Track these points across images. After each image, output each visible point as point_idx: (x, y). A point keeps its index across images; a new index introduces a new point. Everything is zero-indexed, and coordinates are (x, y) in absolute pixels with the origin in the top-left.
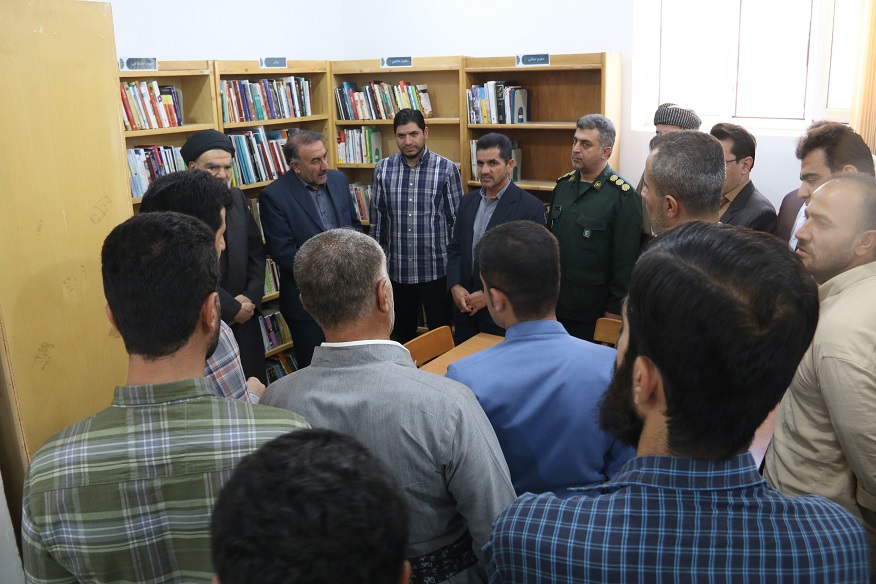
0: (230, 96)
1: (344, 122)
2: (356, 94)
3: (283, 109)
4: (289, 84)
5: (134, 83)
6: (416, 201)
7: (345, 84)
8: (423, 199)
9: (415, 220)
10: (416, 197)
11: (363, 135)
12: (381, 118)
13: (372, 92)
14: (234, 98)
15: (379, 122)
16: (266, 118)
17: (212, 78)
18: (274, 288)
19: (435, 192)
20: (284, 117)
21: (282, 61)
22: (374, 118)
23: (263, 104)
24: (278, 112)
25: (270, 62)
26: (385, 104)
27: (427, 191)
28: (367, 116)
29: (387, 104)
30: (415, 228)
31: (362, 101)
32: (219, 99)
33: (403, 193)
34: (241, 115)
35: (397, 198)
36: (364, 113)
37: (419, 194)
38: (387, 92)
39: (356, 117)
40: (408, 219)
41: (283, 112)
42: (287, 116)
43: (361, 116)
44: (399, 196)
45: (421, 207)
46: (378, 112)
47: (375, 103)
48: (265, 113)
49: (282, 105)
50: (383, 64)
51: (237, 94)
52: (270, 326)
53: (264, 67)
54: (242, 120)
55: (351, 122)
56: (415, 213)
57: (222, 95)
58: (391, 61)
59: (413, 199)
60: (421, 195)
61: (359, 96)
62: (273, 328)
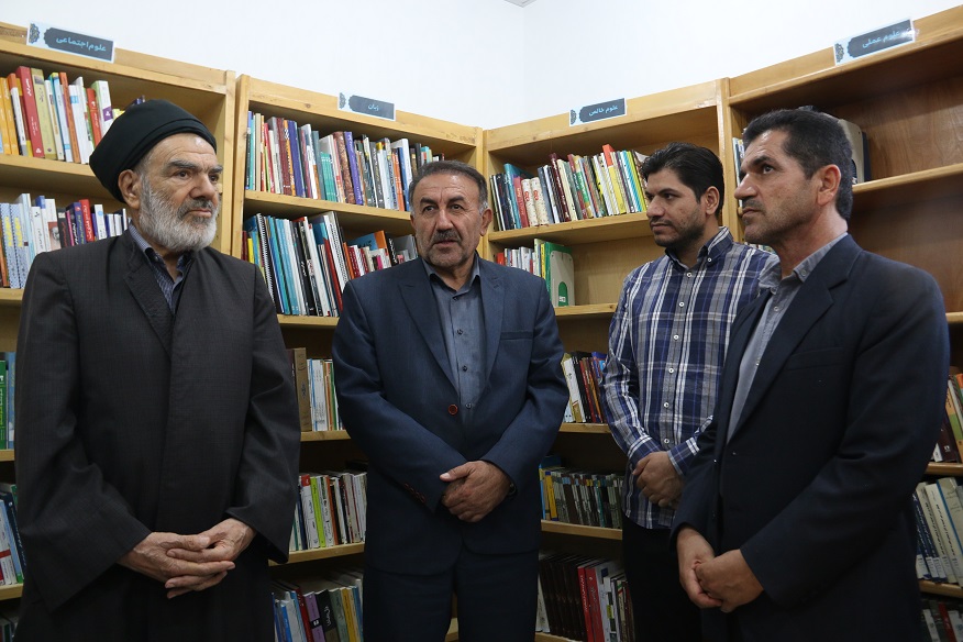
0: (267, 143)
1: (504, 234)
2: (526, 182)
3: (380, 189)
4: (398, 152)
5: (55, 75)
6: (687, 339)
7: (508, 166)
8: (704, 336)
9: (682, 382)
10: (688, 332)
11: (536, 255)
12: (568, 220)
13: (554, 174)
14: (275, 149)
15: (566, 226)
16: (342, 199)
17: (229, 103)
18: (331, 536)
19: (731, 317)
20: (382, 206)
21: (385, 109)
22: (557, 221)
23: (337, 173)
24: (370, 194)
25: (359, 103)
26: (576, 192)
27: (714, 315)
28: (545, 219)
29: (580, 191)
30: (680, 401)
31: (535, 194)
32: (242, 144)
33: (661, 323)
34: (286, 180)
35: (649, 334)
36: (539, 215)
37: (695, 323)
38: (579, 170)
39: (525, 222)
40: (667, 380)
41: (381, 197)
42: (388, 204)
43: (533, 220)
44: (654, 329)
45: (697, 355)
46: (563, 209)
47: (559, 193)
48: (340, 191)
49: (379, 183)
50: (573, 121)
51: (282, 143)
52: (314, 615)
53: (347, 108)
54: (287, 192)
55: (517, 232)
56: (684, 367)
57: (248, 137)
58: (586, 113)
59: (682, 336)
60: (699, 324)
61: (531, 185)
62: (322, 621)
